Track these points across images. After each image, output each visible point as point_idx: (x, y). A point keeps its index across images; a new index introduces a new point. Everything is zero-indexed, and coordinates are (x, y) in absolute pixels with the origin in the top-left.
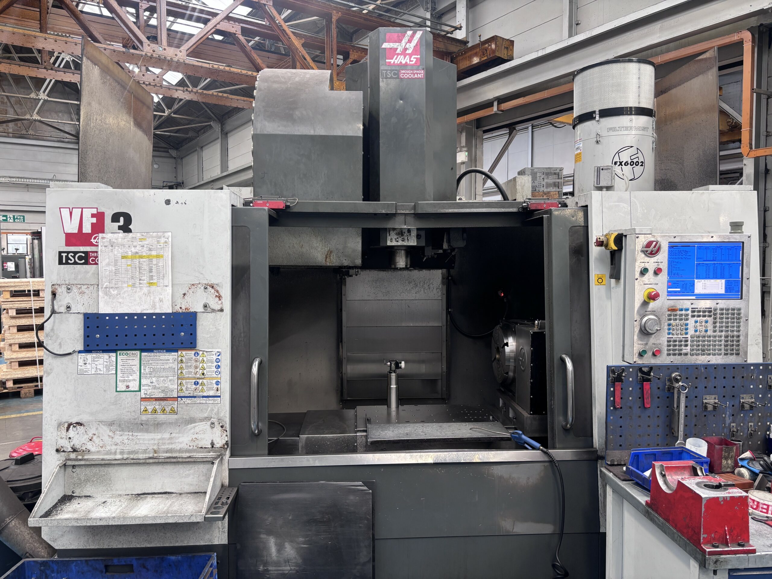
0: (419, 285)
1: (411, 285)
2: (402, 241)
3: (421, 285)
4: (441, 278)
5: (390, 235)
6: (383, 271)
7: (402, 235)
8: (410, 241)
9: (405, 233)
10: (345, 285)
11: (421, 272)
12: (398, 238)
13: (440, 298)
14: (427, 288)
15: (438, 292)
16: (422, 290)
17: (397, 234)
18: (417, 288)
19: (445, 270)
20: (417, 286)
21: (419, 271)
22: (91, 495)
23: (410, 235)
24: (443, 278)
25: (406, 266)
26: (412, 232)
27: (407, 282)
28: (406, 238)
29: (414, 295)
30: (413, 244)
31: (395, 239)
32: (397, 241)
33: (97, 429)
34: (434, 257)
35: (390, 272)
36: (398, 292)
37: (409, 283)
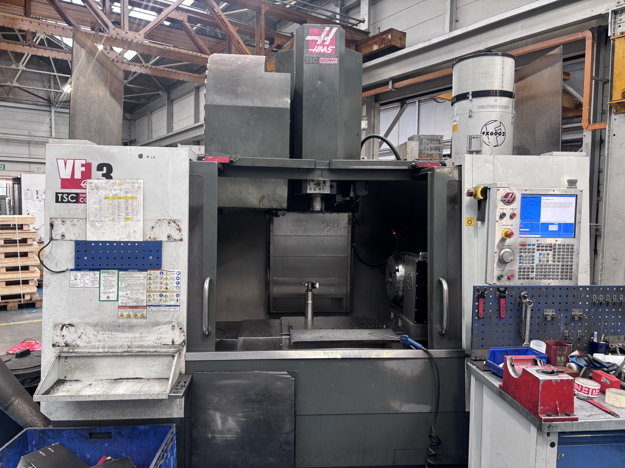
0: (330, 225)
1: (324, 224)
2: (319, 190)
3: (332, 224)
4: (347, 220)
5: (309, 185)
6: (303, 213)
7: (319, 185)
8: (325, 189)
9: (321, 183)
10: (273, 224)
11: (332, 214)
12: (315, 188)
13: (346, 235)
14: (336, 227)
15: (345, 231)
16: (333, 228)
17: (315, 184)
18: (329, 227)
19: (351, 213)
20: (328, 225)
21: (331, 214)
22: (79, 380)
23: (325, 185)
24: (349, 220)
25: (321, 209)
26: (326, 183)
27: (321, 222)
28: (322, 188)
29: (326, 232)
30: (327, 193)
31: (314, 188)
32: (315, 190)
33: (84, 329)
34: (342, 203)
35: (308, 214)
36: (314, 230)
37: (323, 223)
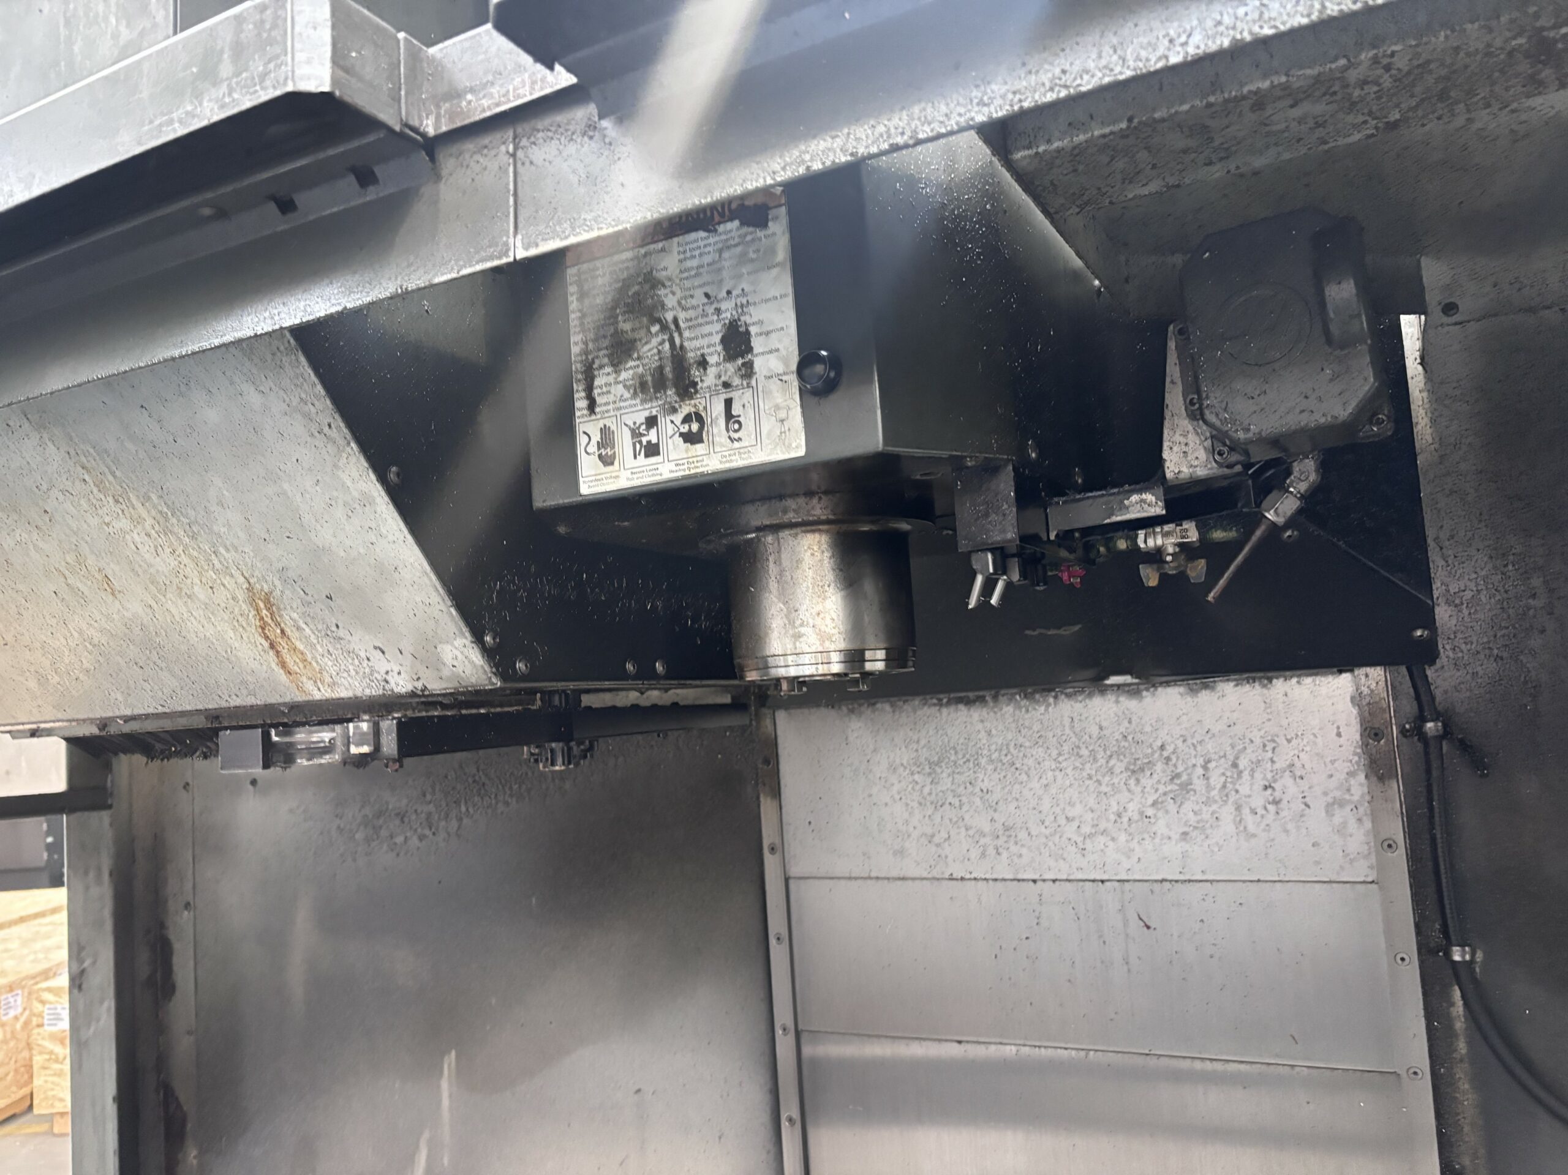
0: (1198, 784)
1: (1146, 781)
2: (691, 438)
3: (1216, 780)
4: (1353, 733)
5: (592, 406)
6: (968, 702)
7: (686, 388)
8: (747, 420)
9: (703, 363)
10: (776, 793)
11: (1205, 696)
12: (651, 422)
13: (1362, 871)
14: (1258, 802)
15: (1341, 830)
16: (1227, 813)
17: (642, 388)
18: (1188, 806)
19: (1376, 674)
20: (1186, 787)
21: (1193, 691)
23: (748, 372)
24: (1371, 732)
26: (757, 344)
27: (1119, 767)
28: (718, 408)
29: (1173, 849)
30: (779, 455)
31: (636, 434)
32: (652, 450)
34: (1182, 576)
35: (1008, 709)
36: (1070, 830)
37: (1136, 770)
